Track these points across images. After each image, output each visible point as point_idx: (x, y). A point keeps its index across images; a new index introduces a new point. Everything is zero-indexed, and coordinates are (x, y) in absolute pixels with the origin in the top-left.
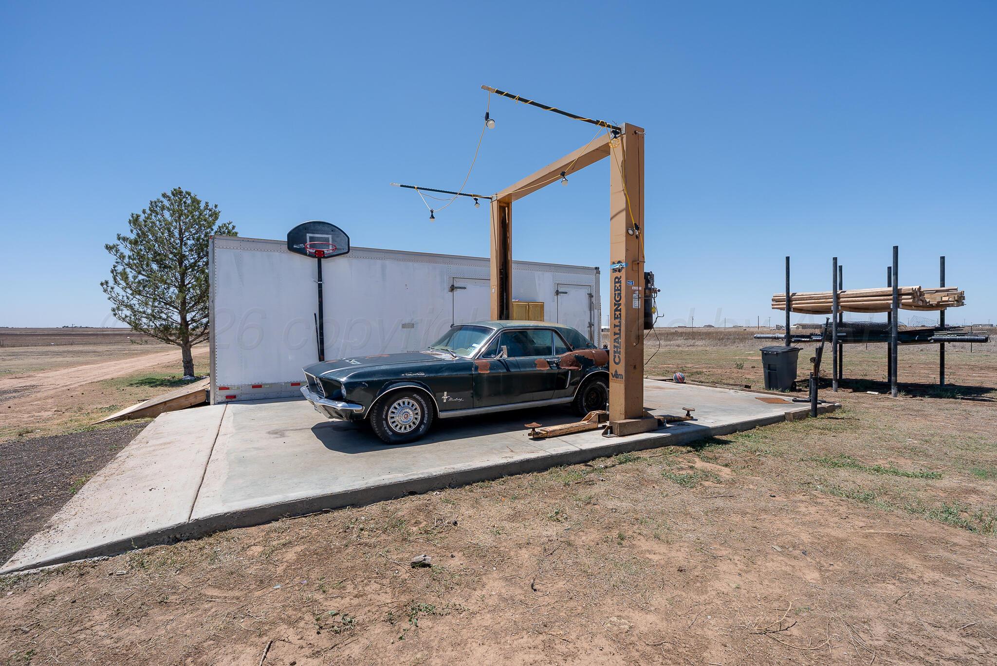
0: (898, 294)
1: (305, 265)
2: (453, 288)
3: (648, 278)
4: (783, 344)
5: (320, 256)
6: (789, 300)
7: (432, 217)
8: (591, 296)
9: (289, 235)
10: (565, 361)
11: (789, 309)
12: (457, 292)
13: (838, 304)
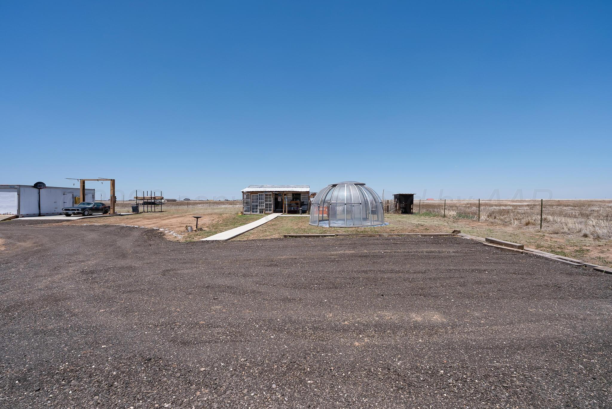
0: (152, 198)
1: (36, 190)
2: (64, 194)
3: (116, 197)
4: (136, 205)
5: (39, 189)
6: (137, 198)
7: (74, 185)
8: (93, 195)
9: (34, 185)
10: (103, 207)
11: (137, 199)
12: (65, 195)
13: (144, 199)
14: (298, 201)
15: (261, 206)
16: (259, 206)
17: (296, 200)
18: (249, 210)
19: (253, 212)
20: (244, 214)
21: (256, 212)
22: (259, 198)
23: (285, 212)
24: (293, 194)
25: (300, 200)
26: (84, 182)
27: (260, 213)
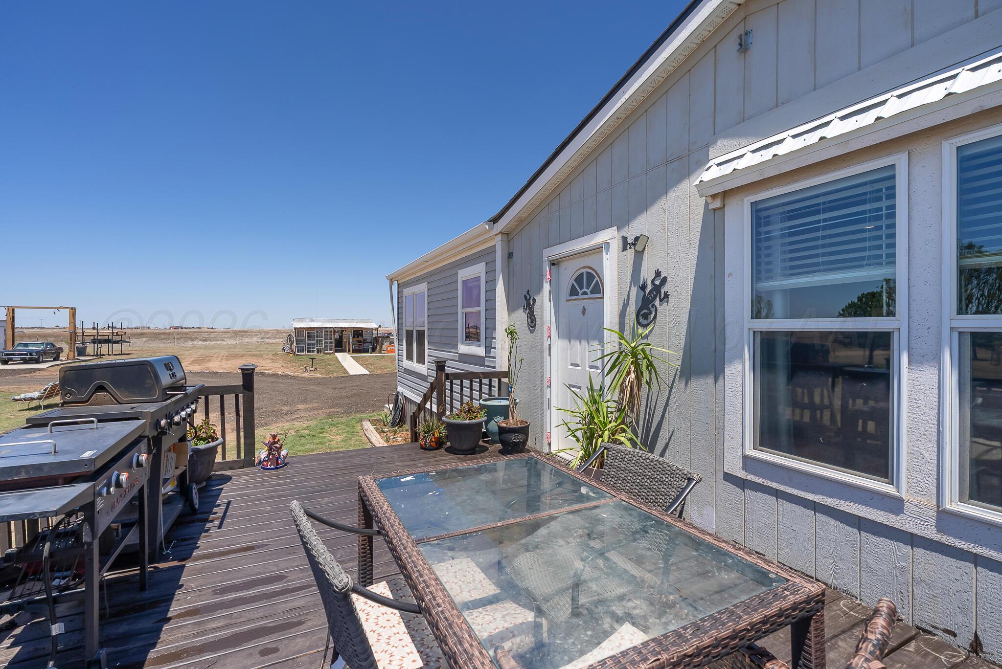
14: (360, 338)
15: (320, 344)
16: (317, 345)
17: (358, 337)
18: (303, 350)
19: (309, 352)
20: (297, 355)
21: (313, 352)
22: (317, 335)
23: (349, 351)
24: (354, 331)
25: (362, 337)
26: (13, 310)
27: (318, 352)
